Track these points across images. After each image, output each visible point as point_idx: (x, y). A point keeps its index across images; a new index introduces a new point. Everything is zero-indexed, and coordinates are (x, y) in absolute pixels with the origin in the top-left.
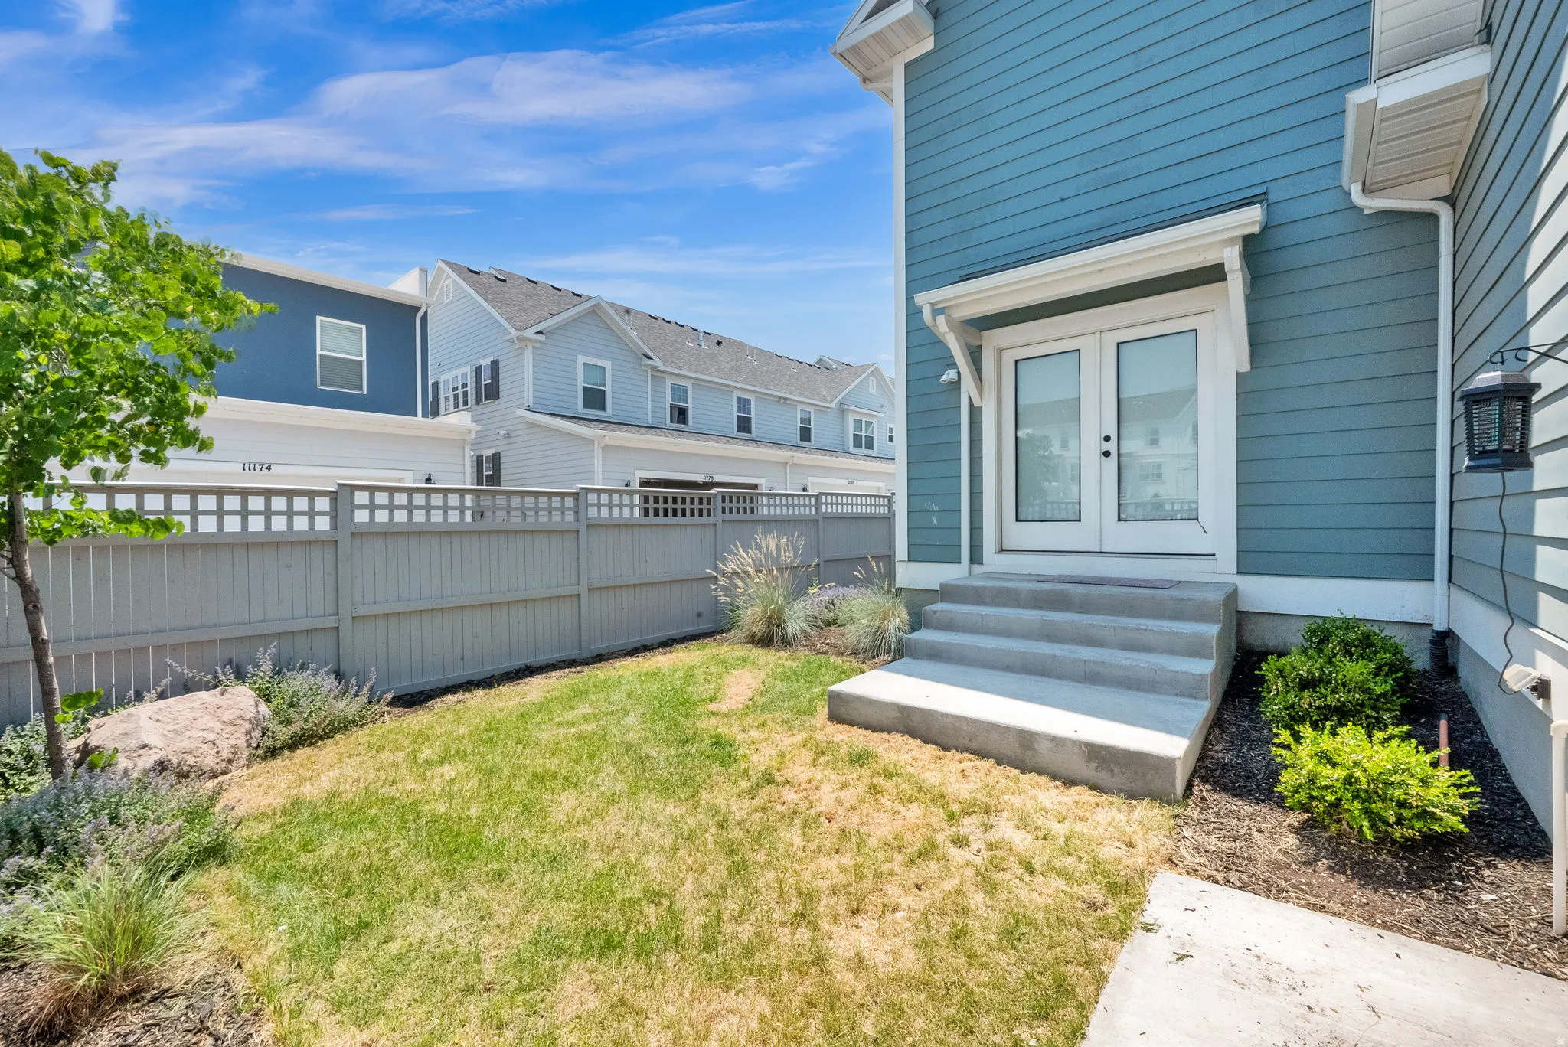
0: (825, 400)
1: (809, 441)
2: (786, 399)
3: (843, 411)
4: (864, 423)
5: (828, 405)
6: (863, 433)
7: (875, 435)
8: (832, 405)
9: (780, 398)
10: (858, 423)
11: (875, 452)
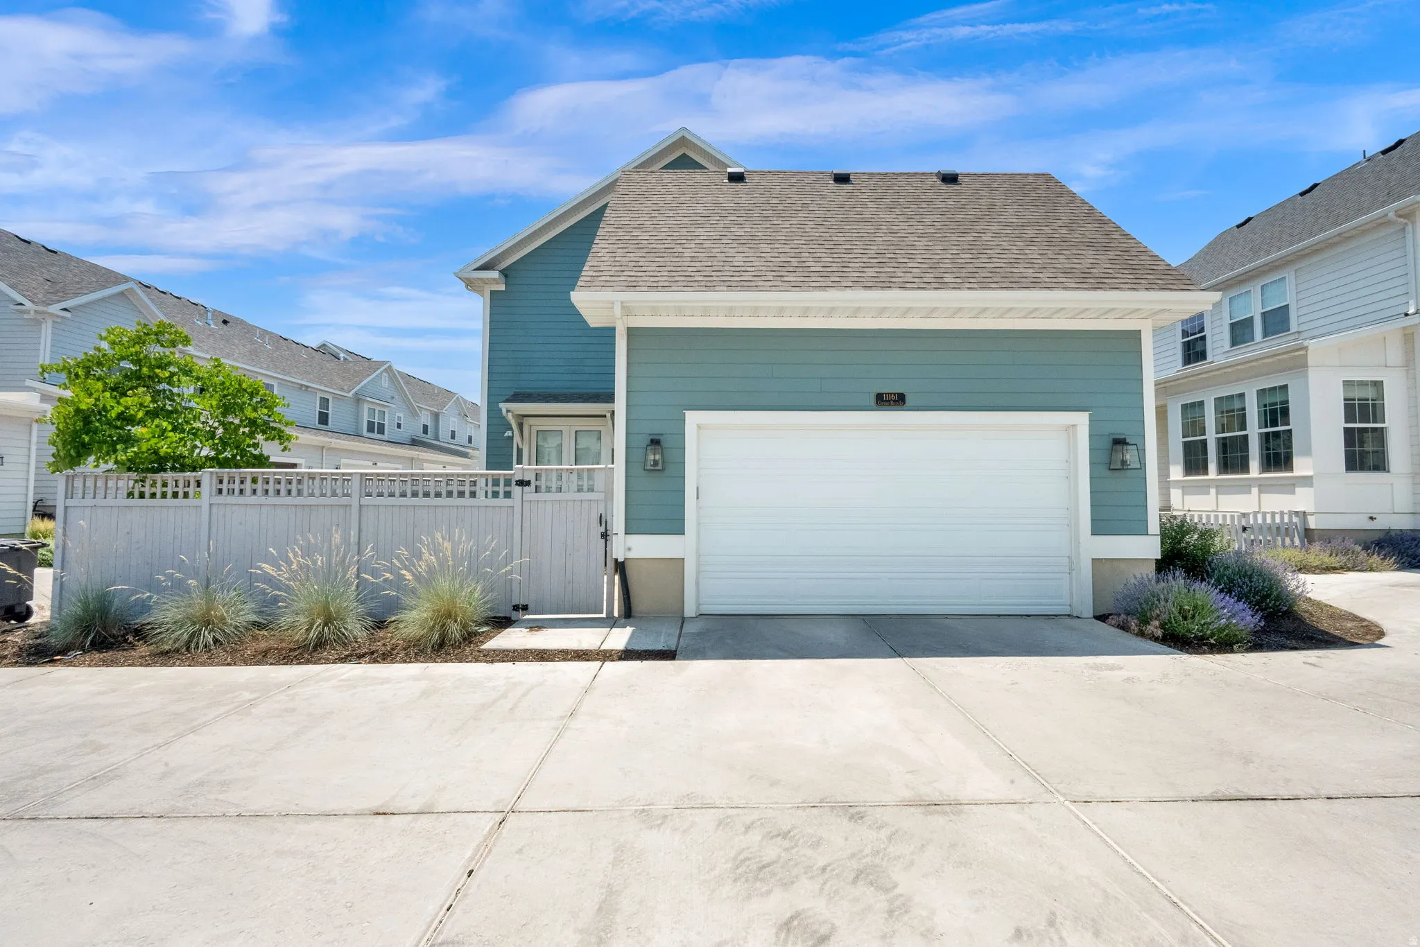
0: (342, 390)
1: (327, 424)
2: (307, 387)
3: (358, 400)
4: (376, 412)
5: (346, 395)
6: (376, 421)
7: (386, 423)
8: (350, 395)
9: (302, 385)
10: (372, 411)
11: (385, 437)
